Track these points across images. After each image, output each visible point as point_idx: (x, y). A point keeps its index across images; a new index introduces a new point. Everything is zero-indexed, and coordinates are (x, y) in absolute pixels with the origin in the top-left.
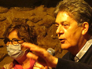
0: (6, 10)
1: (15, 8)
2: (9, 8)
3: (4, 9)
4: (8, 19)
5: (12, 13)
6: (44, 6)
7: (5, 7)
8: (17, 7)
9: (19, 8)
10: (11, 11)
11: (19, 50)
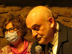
0: (20, 9)
1: (27, 7)
2: (22, 8)
3: (19, 8)
4: (22, 15)
5: (25, 11)
6: (48, 6)
7: (20, 7)
8: (28, 7)
9: (30, 7)
10: (24, 10)
11: (16, 36)
